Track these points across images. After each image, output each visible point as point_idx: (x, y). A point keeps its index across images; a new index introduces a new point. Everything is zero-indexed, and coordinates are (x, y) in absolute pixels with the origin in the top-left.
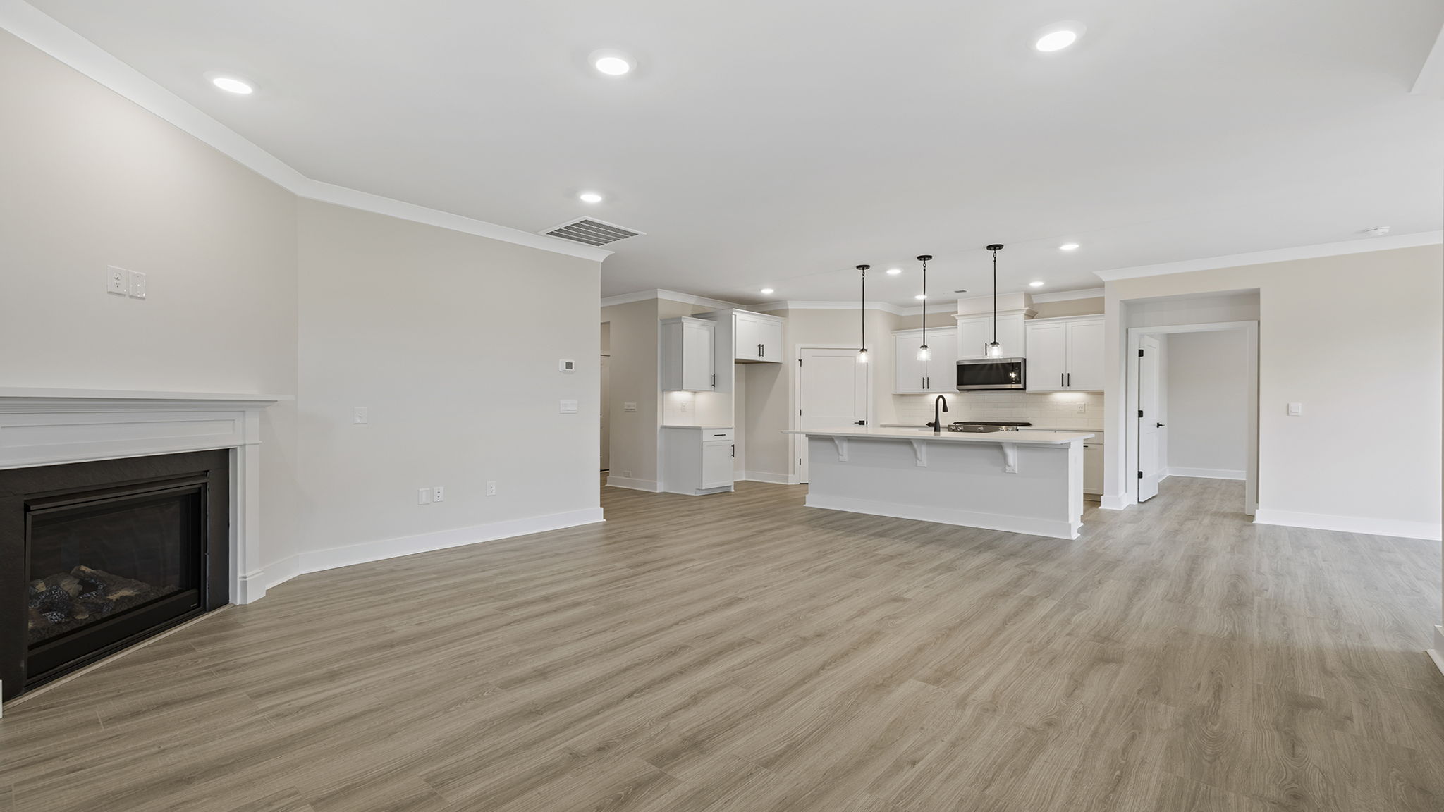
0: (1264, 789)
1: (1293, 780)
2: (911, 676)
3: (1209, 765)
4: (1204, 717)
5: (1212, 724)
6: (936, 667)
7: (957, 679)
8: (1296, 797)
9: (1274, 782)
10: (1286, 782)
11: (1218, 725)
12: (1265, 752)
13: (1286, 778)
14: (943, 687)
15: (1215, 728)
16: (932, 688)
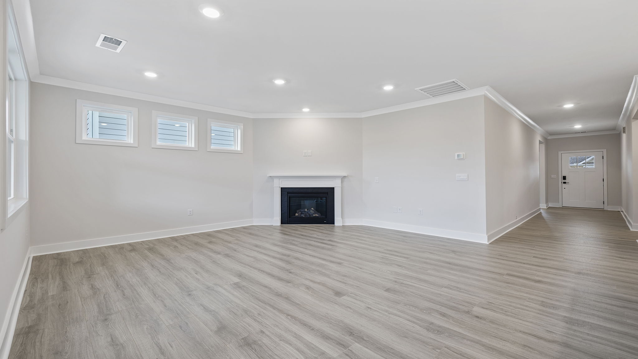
0: (116, 316)
1: (108, 324)
3: (137, 312)
4: (153, 329)
5: (148, 328)
8: (106, 320)
9: (114, 320)
10: (110, 322)
11: (145, 329)
12: (122, 329)
13: (111, 324)
15: (145, 327)
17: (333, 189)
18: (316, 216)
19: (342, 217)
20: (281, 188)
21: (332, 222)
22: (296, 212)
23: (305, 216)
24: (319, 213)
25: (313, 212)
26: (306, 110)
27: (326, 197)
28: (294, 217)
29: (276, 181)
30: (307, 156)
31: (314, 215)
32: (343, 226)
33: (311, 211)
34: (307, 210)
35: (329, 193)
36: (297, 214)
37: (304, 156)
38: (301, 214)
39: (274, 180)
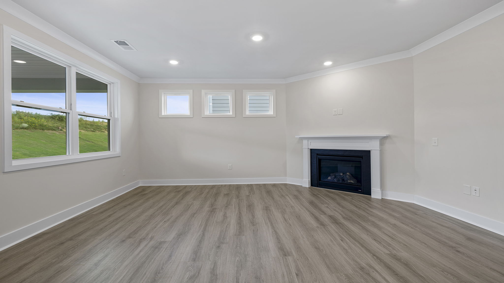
2: (171, 242)
6: (162, 249)
7: (153, 247)
14: (158, 242)
16: (163, 240)
17: (368, 153)
18: (351, 182)
19: (381, 188)
20: (311, 149)
21: (368, 192)
22: (330, 175)
23: (339, 181)
24: (355, 180)
25: (349, 177)
26: (328, 63)
28: (326, 180)
29: (305, 142)
30: (337, 115)
31: (349, 181)
32: (383, 200)
33: (347, 176)
34: (343, 174)
35: (364, 157)
36: (329, 178)
37: (334, 115)
38: (335, 178)
39: (303, 141)
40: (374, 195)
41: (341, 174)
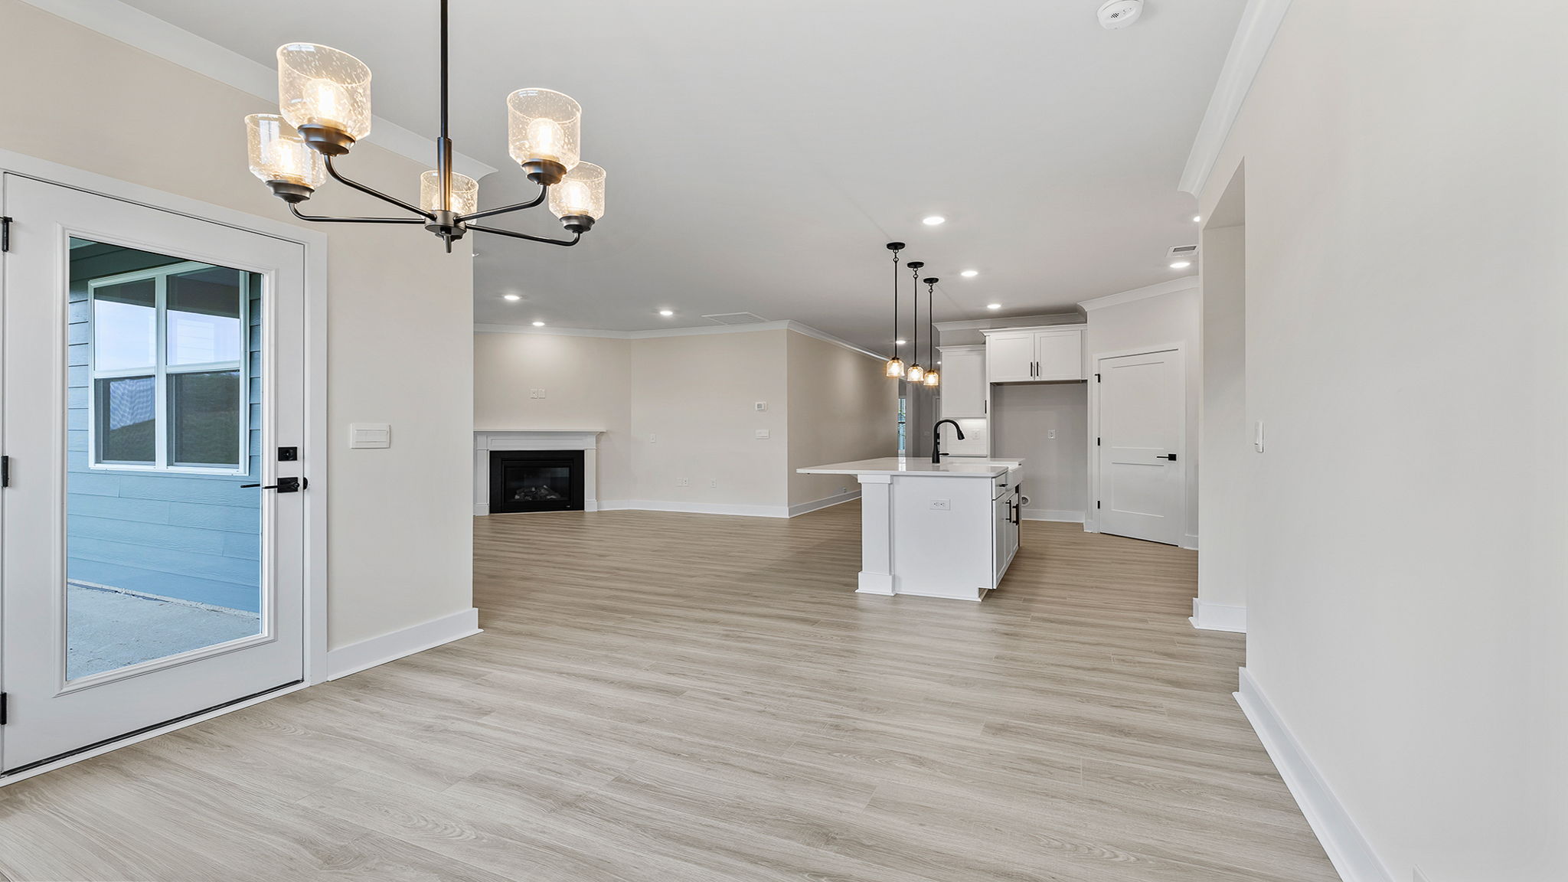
17: (581, 453)
18: (552, 498)
19: (597, 498)
20: (491, 452)
21: (580, 506)
22: (516, 494)
23: (534, 498)
24: (557, 494)
25: (547, 492)
26: (538, 324)
27: (570, 467)
28: (513, 500)
29: (482, 440)
30: (537, 398)
31: (548, 497)
32: (600, 513)
33: (542, 491)
34: (536, 489)
35: (574, 460)
36: (517, 497)
37: (532, 399)
38: (525, 496)
40: (587, 508)
41: (533, 489)
